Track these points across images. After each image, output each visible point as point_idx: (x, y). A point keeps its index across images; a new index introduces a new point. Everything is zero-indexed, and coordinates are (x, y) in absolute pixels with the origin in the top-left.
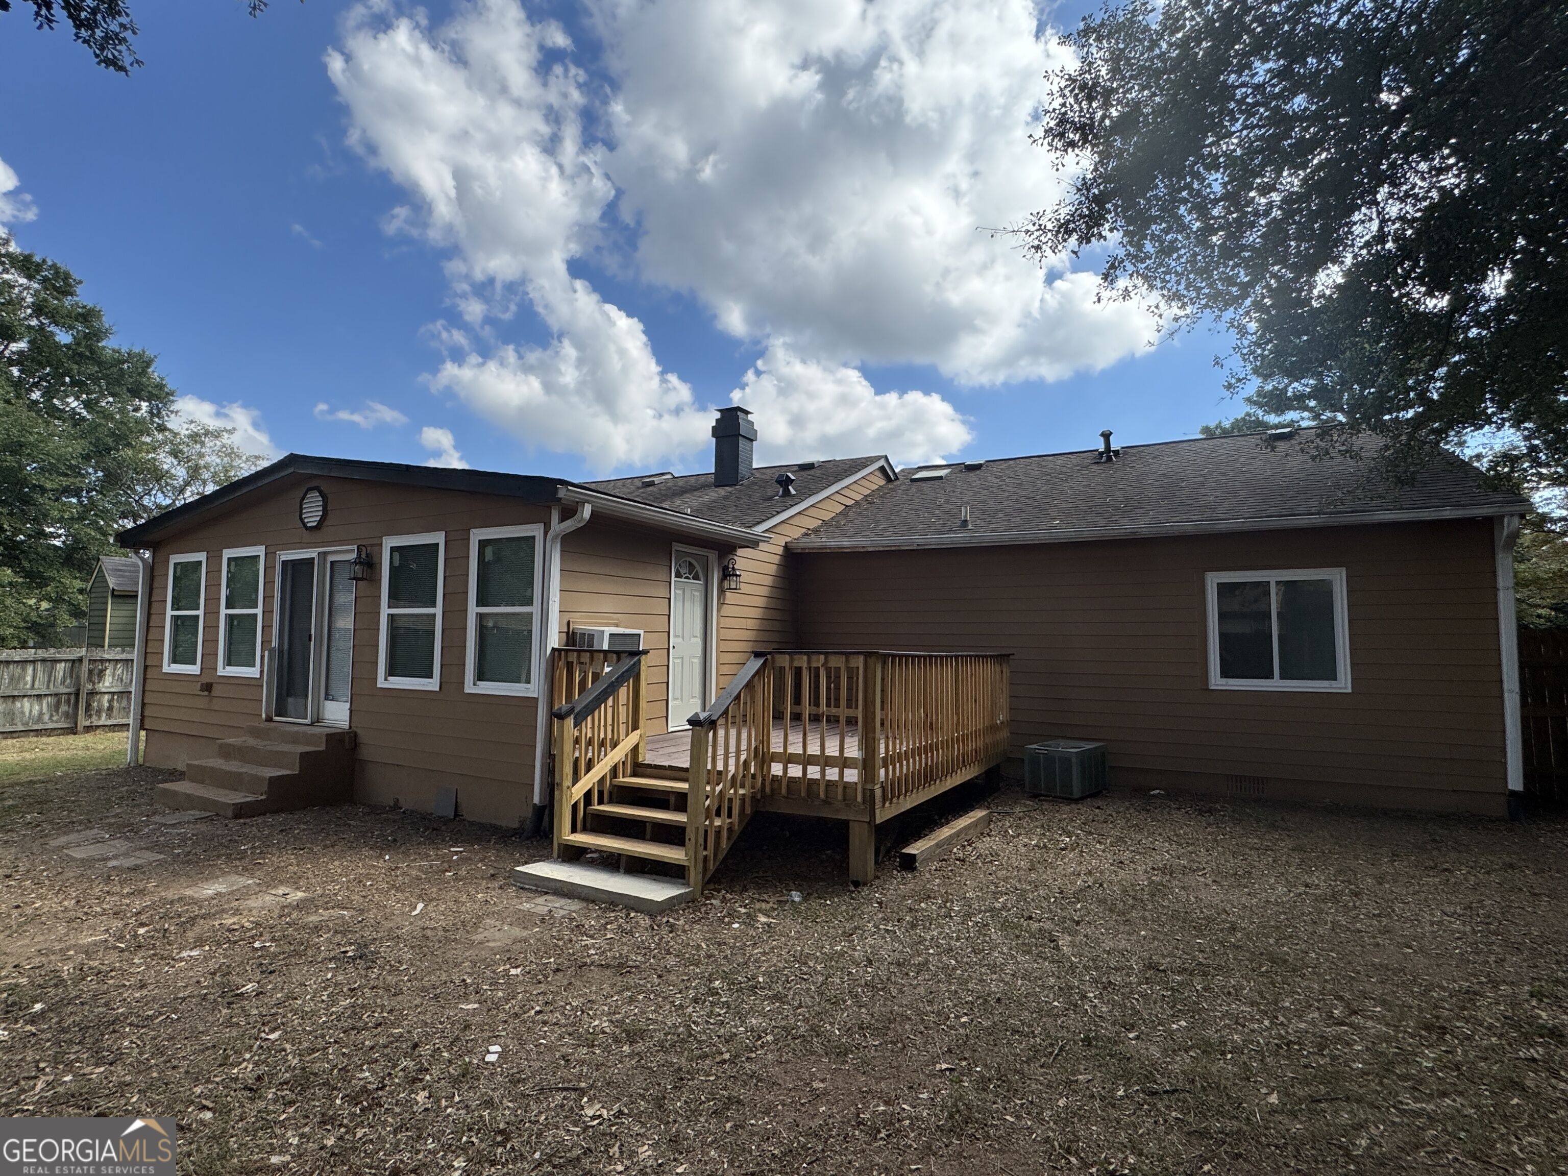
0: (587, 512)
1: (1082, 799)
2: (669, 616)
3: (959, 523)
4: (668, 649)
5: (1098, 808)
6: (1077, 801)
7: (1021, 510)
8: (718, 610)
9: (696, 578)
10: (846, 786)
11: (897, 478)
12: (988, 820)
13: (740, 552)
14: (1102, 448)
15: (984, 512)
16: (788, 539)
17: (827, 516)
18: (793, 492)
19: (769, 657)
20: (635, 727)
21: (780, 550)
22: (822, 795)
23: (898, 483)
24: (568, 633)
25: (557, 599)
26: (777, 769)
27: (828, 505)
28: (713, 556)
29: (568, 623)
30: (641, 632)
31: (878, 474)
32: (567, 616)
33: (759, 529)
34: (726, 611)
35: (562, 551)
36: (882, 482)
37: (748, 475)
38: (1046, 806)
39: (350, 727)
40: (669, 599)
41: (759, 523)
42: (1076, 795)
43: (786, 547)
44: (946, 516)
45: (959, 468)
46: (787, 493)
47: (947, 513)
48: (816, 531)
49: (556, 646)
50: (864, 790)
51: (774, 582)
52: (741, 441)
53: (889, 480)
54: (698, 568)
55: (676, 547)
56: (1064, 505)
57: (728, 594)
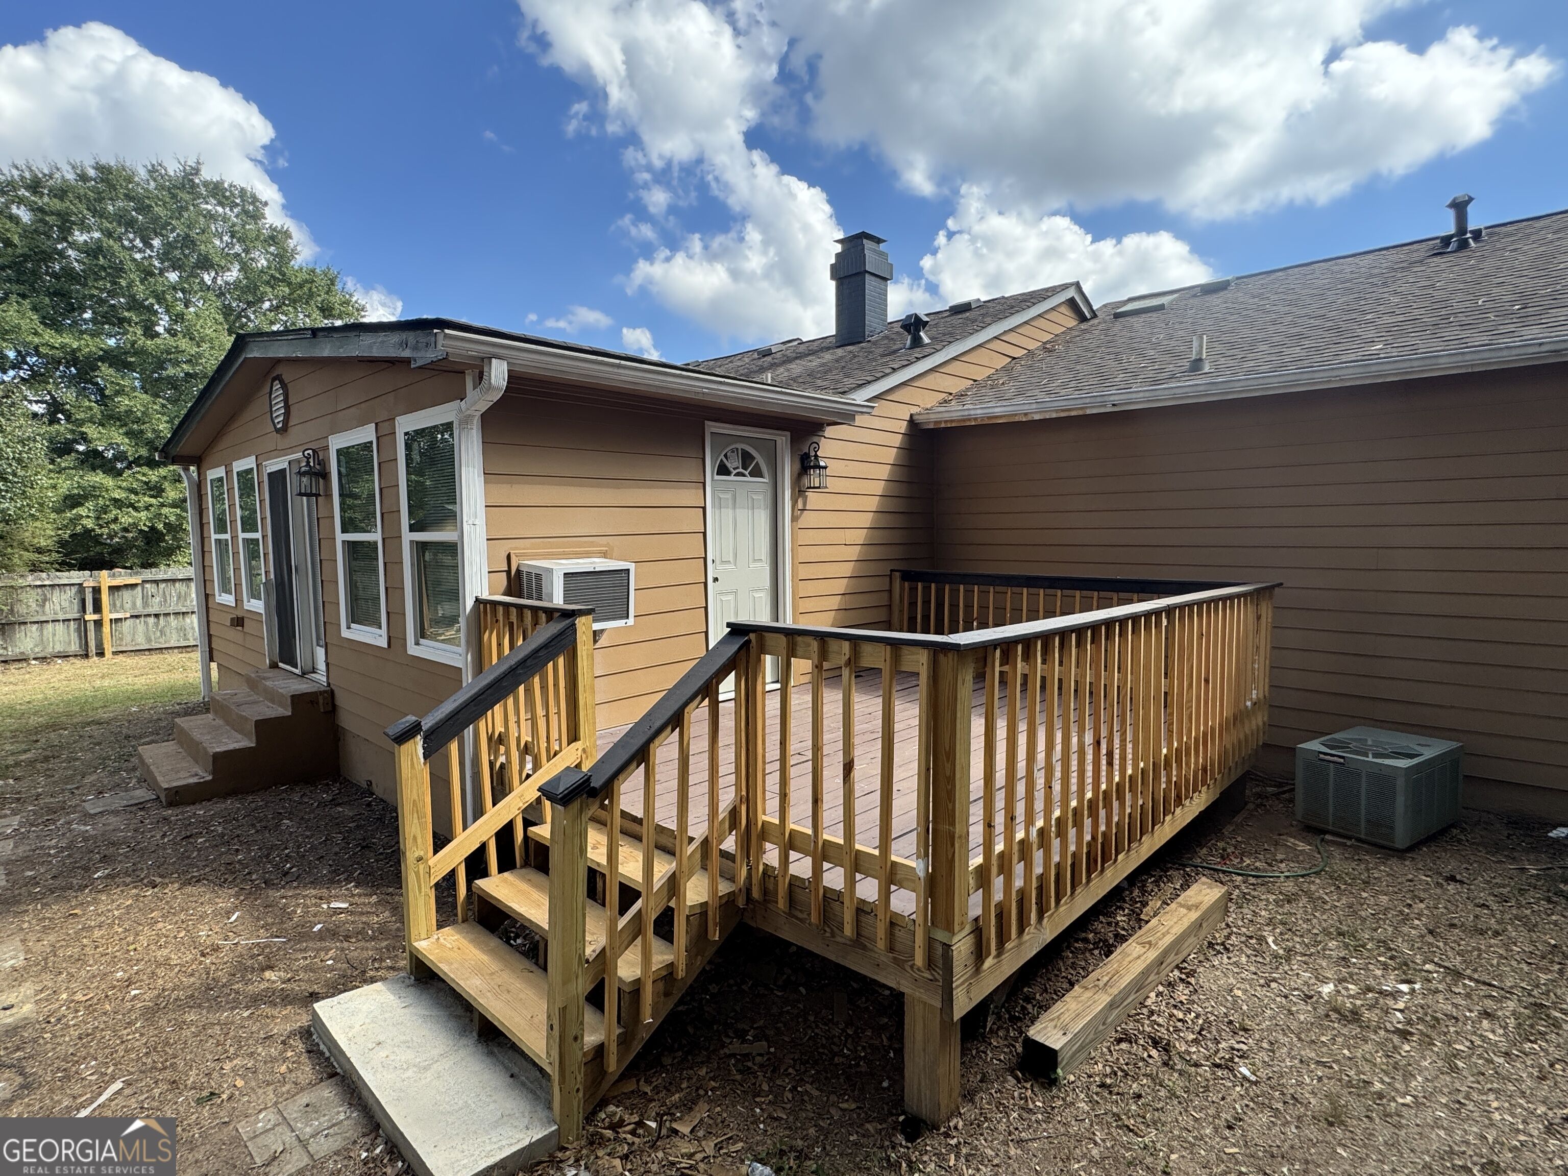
0: (498, 373)
1: (1413, 848)
2: (705, 534)
3: (1187, 364)
4: (706, 584)
5: (1452, 879)
6: (1401, 853)
7: (1300, 336)
8: (794, 519)
9: (757, 473)
10: (894, 922)
11: (1094, 315)
12: (1223, 906)
13: (830, 431)
14: (1451, 229)
15: (1232, 345)
16: (914, 410)
17: (981, 374)
18: (926, 340)
19: (752, 636)
20: (574, 737)
21: (903, 427)
22: (848, 930)
23: (1095, 321)
24: (509, 572)
25: (481, 521)
26: (771, 855)
27: (982, 356)
28: (783, 440)
29: (509, 557)
30: (632, 567)
31: (1064, 309)
32: (504, 548)
33: (860, 397)
34: (808, 519)
35: (485, 442)
36: (1072, 323)
37: (880, 328)
38: (1339, 862)
39: (329, 684)
40: (704, 508)
41: (860, 386)
42: (1401, 843)
43: (912, 422)
44: (1167, 358)
45: (1192, 292)
46: (917, 342)
47: (1168, 352)
48: (961, 395)
49: (485, 596)
50: (930, 942)
51: (891, 473)
52: (869, 281)
53: (1083, 319)
54: (759, 458)
55: (712, 427)
56: (1388, 319)
57: (810, 494)
